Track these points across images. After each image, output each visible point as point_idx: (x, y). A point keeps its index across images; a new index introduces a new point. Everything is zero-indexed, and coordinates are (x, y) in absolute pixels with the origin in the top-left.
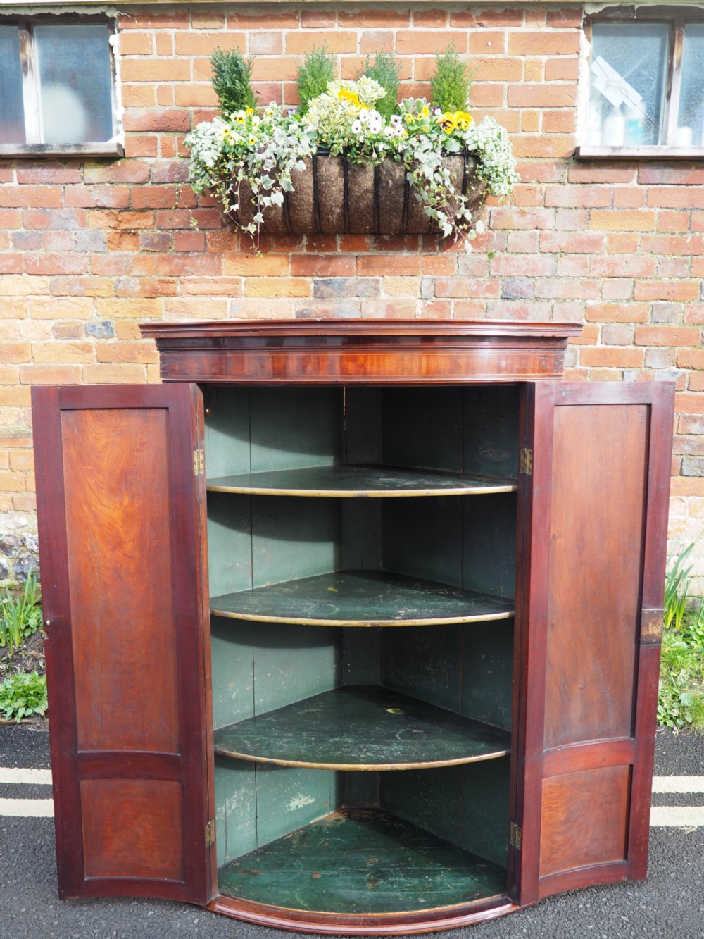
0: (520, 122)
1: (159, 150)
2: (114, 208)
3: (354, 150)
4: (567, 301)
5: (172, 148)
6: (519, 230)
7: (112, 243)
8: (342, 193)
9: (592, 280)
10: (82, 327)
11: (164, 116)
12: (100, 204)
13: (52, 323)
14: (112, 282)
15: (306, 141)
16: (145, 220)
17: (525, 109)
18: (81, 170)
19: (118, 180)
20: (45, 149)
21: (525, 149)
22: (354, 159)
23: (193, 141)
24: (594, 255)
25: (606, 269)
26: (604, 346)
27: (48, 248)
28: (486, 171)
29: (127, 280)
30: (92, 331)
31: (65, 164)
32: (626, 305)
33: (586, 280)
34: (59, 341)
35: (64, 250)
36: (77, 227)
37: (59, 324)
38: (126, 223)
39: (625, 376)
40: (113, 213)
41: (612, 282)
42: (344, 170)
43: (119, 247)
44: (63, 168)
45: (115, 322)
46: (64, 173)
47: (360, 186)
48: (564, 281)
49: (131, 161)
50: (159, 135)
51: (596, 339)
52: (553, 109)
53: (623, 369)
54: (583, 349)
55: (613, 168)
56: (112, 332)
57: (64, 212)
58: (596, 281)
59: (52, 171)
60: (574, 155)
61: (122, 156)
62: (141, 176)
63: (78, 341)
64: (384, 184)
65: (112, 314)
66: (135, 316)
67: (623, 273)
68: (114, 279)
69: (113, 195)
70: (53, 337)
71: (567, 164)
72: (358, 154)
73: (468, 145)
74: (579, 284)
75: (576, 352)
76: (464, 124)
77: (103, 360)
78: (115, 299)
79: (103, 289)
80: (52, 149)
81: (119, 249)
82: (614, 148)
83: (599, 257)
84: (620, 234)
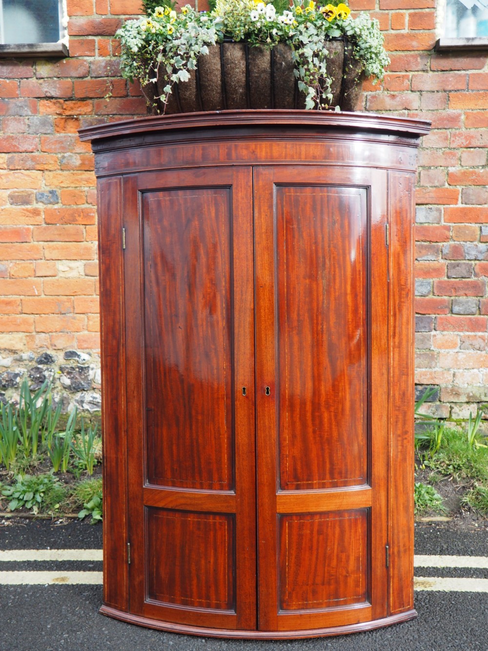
0: (390, 22)
1: (97, 51)
2: (60, 98)
3: (254, 36)
4: (432, 168)
5: (107, 49)
6: (390, 110)
7: (58, 126)
8: (244, 74)
9: (452, 151)
10: (32, 195)
11: (100, 23)
12: (48, 95)
13: (8, 192)
14: (58, 158)
15: (213, 30)
16: (85, 108)
17: (393, 12)
18: (34, 67)
19: (64, 75)
20: (5, 49)
21: (395, 43)
22: (253, 44)
23: (123, 34)
24: (454, 130)
25: (464, 141)
26: (464, 206)
27: (6, 130)
28: (362, 52)
29: (70, 156)
30: (40, 198)
31: (21, 62)
32: (482, 171)
33: (447, 150)
34: (13, 206)
35: (19, 133)
36: (30, 113)
37: (15, 192)
38: (70, 110)
39: (483, 230)
40: (59, 102)
41: (470, 152)
42: (246, 54)
43: (64, 130)
44: (19, 65)
45: (59, 191)
46: (20, 70)
47: (259, 68)
48: (429, 152)
49: (74, 59)
50: (96, 39)
51: (457, 200)
52: (417, 11)
53: (481, 225)
54: (447, 208)
55: (468, 57)
56: (57, 199)
57: (20, 101)
58: (456, 151)
59: (10, 68)
60: (435, 48)
61: (67, 55)
62: (81, 71)
63: (29, 207)
64: (279, 65)
65: (58, 184)
66: (77, 186)
67: (479, 144)
68: (60, 156)
69: (59, 88)
70: (8, 204)
71: (429, 55)
72: (256, 39)
73: (347, 31)
74: (441, 154)
75: (441, 210)
76: (343, 15)
77: (50, 222)
78: (60, 172)
79: (51, 164)
80: (9, 49)
81: (64, 132)
82: (468, 39)
83: (457, 131)
84: (475, 112)
